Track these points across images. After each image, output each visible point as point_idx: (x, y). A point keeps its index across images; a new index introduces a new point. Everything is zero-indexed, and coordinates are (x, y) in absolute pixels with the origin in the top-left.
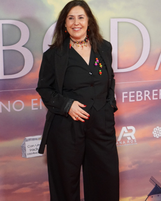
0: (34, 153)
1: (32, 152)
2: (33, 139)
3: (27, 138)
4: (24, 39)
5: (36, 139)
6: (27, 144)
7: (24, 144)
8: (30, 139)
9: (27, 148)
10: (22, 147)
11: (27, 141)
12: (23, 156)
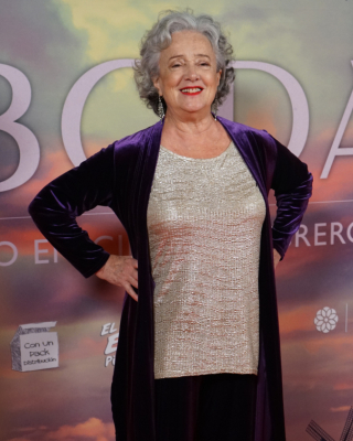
0: (38, 361)
1: (34, 358)
2: (38, 330)
3: (25, 327)
4: (20, 105)
5: (45, 330)
6: (24, 339)
7: (18, 340)
8: (30, 330)
9: (23, 350)
10: (12, 346)
11: (23, 333)
12: (14, 368)
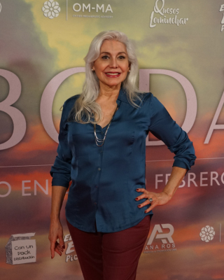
0: (23, 258)
1: (21, 256)
2: (24, 238)
3: (15, 236)
4: (14, 95)
5: (28, 238)
6: (14, 244)
7: (10, 244)
8: (18, 238)
9: (13, 251)
10: (7, 248)
11: (14, 240)
12: (8, 262)
